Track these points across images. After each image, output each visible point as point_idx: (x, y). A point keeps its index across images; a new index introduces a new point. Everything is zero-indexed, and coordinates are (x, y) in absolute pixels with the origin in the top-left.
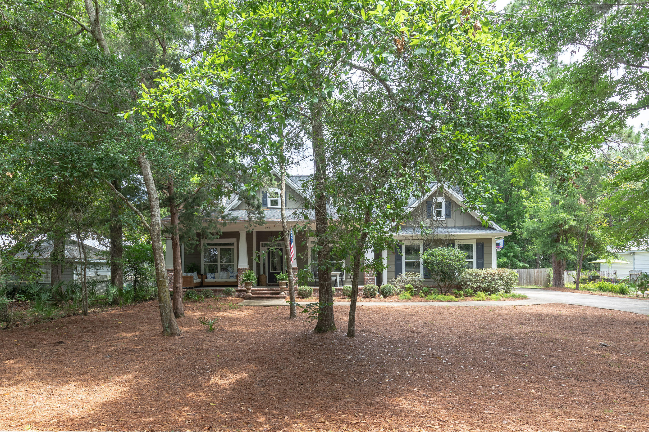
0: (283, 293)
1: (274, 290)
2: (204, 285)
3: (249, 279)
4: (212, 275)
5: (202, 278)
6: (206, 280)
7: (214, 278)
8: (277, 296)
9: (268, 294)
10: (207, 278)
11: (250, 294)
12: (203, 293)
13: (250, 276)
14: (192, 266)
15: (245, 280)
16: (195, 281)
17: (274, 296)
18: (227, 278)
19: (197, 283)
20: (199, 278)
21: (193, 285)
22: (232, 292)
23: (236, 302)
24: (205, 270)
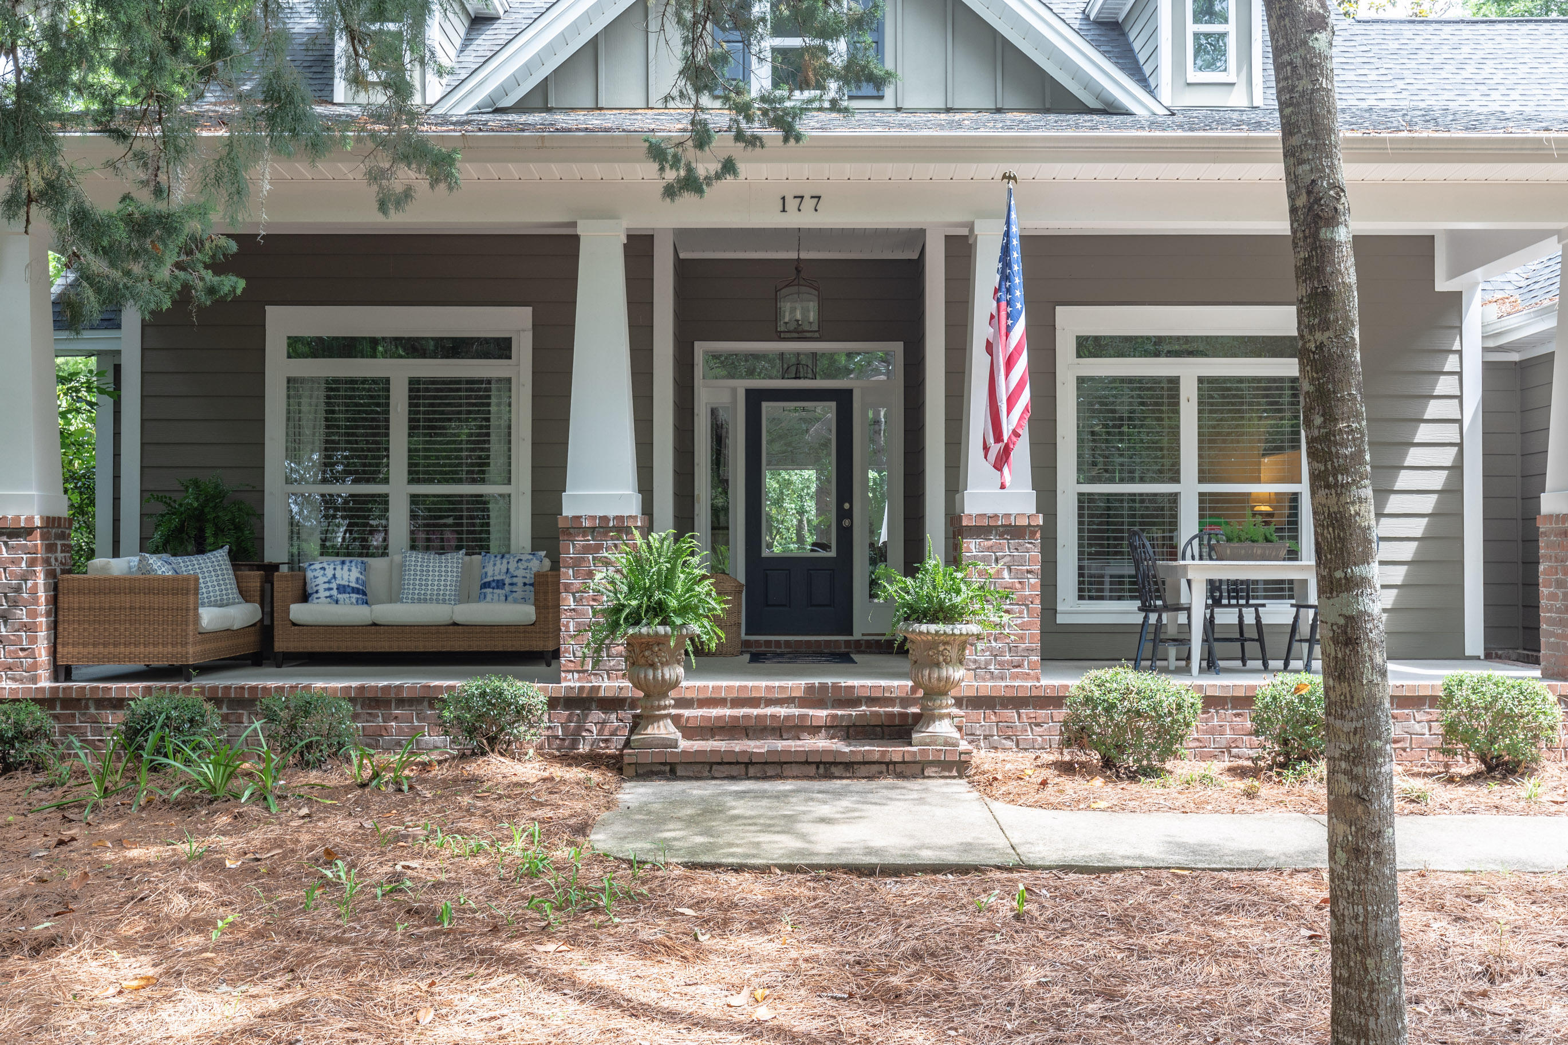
0: (943, 728)
1: (848, 699)
2: (280, 645)
3: (659, 610)
4: (349, 574)
5: (266, 599)
6: (298, 612)
7: (362, 593)
8: (896, 751)
9: (814, 730)
10: (305, 597)
11: (664, 730)
12: (271, 717)
13: (667, 582)
14: (191, 500)
15: (635, 619)
16: (209, 617)
17: (873, 749)
18: (464, 596)
19: (228, 633)
20: (245, 595)
21: (192, 653)
22: (521, 713)
23: (571, 807)
24: (294, 529)
